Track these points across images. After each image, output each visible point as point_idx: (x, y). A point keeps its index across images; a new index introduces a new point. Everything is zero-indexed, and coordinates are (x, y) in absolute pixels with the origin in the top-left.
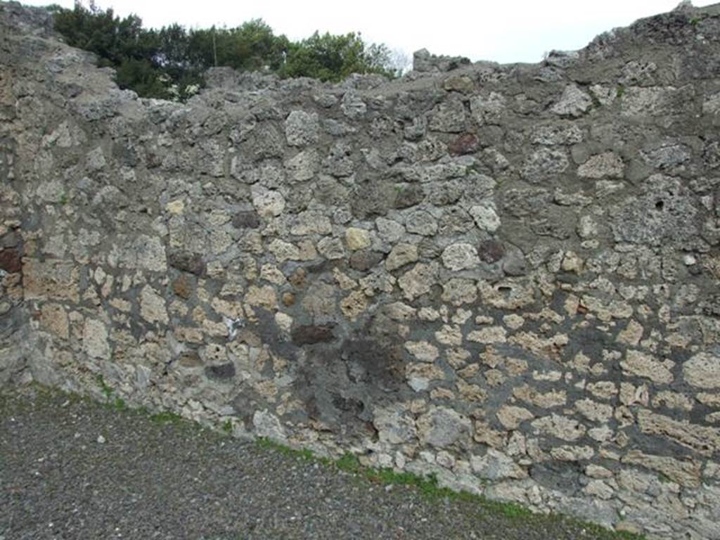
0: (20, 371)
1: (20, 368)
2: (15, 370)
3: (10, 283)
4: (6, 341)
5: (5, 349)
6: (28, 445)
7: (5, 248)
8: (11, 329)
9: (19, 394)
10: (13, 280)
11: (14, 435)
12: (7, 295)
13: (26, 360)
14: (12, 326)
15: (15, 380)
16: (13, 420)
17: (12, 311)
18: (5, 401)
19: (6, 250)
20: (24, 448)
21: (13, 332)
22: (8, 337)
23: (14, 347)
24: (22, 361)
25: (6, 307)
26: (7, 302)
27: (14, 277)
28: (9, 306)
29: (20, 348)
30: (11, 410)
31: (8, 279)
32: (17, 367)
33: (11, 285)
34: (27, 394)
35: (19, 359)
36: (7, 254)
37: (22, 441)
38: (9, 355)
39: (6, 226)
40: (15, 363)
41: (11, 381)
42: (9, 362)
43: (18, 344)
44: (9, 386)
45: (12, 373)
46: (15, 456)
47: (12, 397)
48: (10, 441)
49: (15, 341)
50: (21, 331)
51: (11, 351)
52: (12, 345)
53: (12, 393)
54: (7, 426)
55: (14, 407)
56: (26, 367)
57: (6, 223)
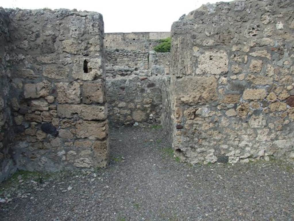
0: (289, 151)
1: (290, 150)
2: (287, 151)
3: (291, 112)
4: (286, 137)
5: (284, 140)
6: (291, 189)
7: (291, 96)
8: (288, 132)
9: (288, 161)
10: (292, 110)
11: (285, 181)
12: (288, 117)
13: (293, 147)
14: (288, 131)
15: (286, 154)
16: (284, 173)
17: (289, 124)
18: (281, 163)
19: (291, 97)
20: (289, 189)
21: (289, 133)
22: (286, 135)
23: (288, 140)
24: (291, 147)
25: (288, 122)
26: (288, 119)
27: (293, 109)
28: (289, 121)
29: (291, 141)
30: (284, 168)
31: (290, 109)
32: (288, 149)
33: (291, 113)
34: (291, 163)
35: (290, 146)
36: (291, 98)
37: (288, 185)
38: (286, 143)
39: (292, 86)
40: (288, 148)
41: (285, 155)
42: (285, 147)
43: (290, 139)
44: (283, 157)
45: (286, 151)
46: (285, 192)
47: (284, 162)
48: (283, 183)
49: (289, 138)
50: (292, 134)
51: (287, 142)
52: (288, 139)
53: (285, 160)
54: (282, 175)
55: (285, 167)
56: (292, 150)
57: (292, 84)
